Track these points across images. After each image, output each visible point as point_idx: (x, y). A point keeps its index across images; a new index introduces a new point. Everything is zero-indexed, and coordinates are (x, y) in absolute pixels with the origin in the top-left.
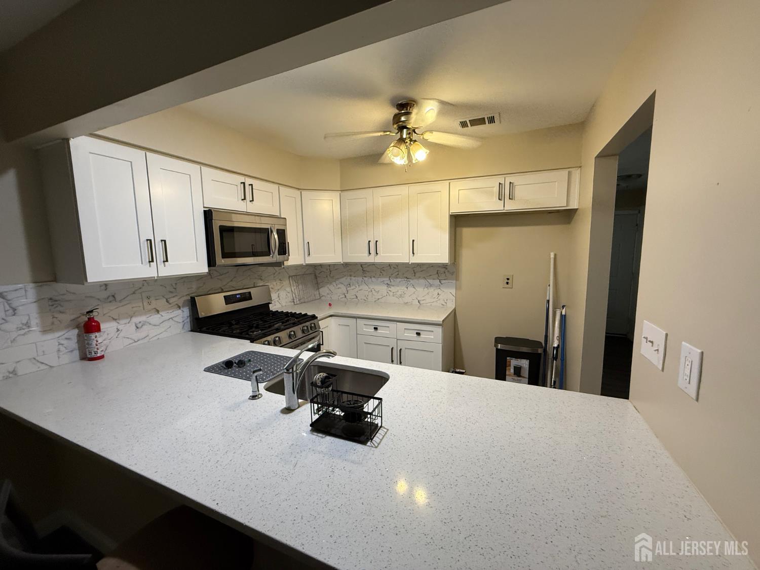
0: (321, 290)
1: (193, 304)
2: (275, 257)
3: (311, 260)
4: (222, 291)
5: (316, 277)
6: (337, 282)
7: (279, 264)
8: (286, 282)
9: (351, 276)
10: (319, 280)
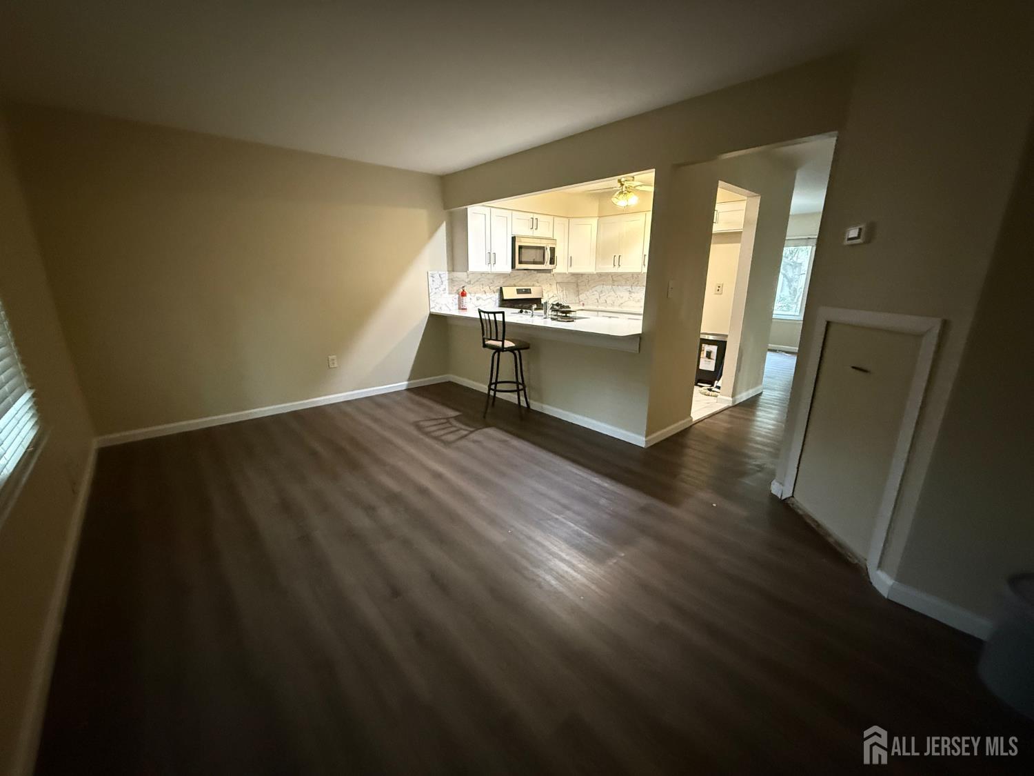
0: (580, 296)
1: (501, 291)
2: (547, 266)
3: (573, 270)
4: (515, 286)
5: (577, 285)
6: (593, 289)
7: (549, 271)
8: (554, 286)
9: (603, 284)
10: (580, 288)
